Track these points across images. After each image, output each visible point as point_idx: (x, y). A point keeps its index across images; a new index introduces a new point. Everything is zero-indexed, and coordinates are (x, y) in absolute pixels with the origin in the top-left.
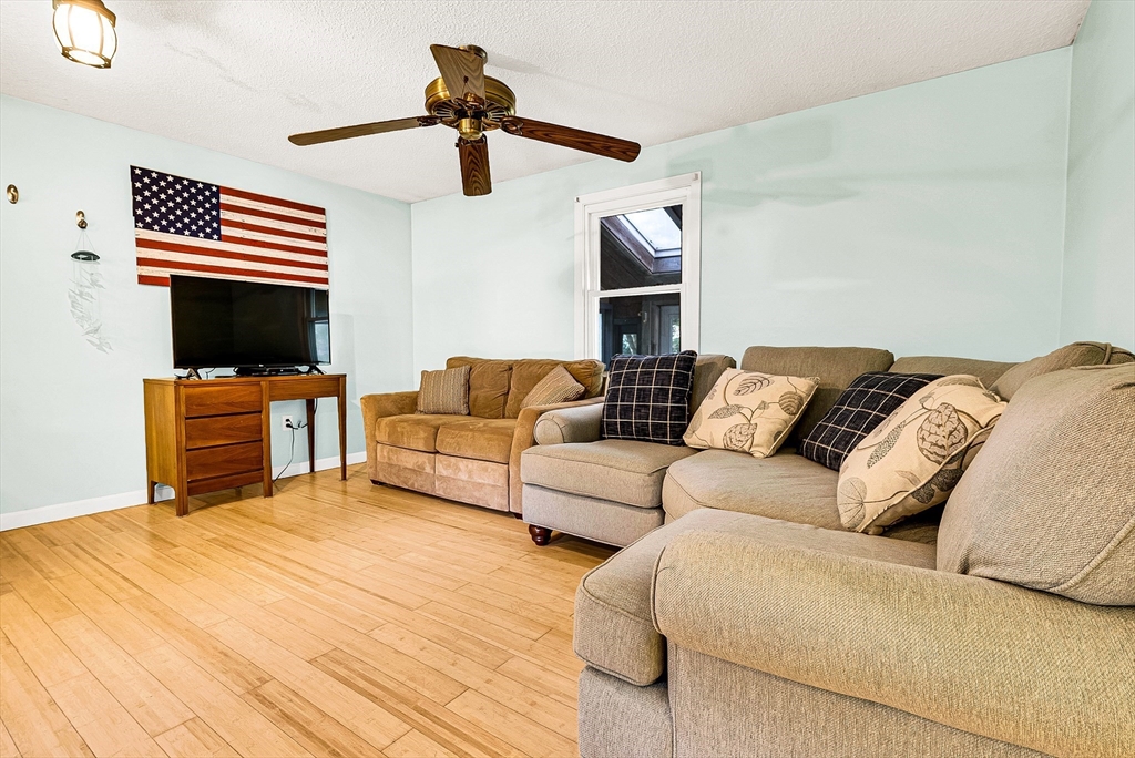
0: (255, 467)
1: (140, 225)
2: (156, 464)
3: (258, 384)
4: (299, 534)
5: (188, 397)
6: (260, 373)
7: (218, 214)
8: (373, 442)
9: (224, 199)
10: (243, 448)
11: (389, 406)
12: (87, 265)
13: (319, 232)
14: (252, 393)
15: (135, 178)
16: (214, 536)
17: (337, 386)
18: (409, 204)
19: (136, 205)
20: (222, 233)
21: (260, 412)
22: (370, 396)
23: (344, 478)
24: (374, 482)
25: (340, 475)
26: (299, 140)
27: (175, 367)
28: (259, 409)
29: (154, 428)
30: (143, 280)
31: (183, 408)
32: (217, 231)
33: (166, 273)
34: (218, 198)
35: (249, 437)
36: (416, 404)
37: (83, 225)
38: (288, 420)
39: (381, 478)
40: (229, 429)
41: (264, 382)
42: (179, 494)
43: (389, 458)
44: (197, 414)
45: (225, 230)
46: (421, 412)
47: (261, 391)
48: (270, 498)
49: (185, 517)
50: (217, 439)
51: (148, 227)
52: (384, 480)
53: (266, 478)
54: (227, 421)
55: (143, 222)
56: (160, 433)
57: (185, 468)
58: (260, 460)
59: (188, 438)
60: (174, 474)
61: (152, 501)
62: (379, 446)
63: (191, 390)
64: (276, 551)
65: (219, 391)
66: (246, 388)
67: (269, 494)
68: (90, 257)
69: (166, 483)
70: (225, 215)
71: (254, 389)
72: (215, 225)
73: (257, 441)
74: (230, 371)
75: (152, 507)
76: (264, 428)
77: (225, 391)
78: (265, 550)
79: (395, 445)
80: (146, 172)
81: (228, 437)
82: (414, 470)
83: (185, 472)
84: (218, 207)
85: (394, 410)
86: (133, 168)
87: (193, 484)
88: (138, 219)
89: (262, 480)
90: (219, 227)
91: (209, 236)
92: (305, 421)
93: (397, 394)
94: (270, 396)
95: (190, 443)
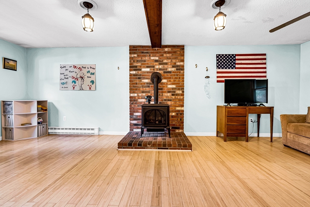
0: (244, 132)
1: (218, 68)
2: (219, 127)
3: (246, 108)
4: (262, 157)
5: (228, 111)
6: (246, 105)
7: (235, 62)
8: (285, 131)
9: (237, 57)
10: (241, 126)
11: (293, 119)
12: (207, 79)
13: (264, 61)
14: (244, 111)
15: (217, 57)
16: (235, 150)
17: (270, 111)
18: (300, 45)
19: (217, 63)
20: (236, 67)
21: (246, 117)
22: (284, 115)
23: (272, 141)
24: (285, 145)
25: (270, 140)
26: (272, 31)
27: (225, 103)
28: (245, 116)
29: (219, 118)
30: (218, 81)
31: (227, 114)
32: (234, 67)
33: (223, 79)
34: (235, 58)
35: (242, 123)
36: (306, 119)
37: (207, 70)
38: (251, 120)
39: (289, 145)
40: (237, 120)
41: (247, 108)
42: (225, 135)
43: (294, 138)
44: (230, 115)
45: (237, 66)
46: (308, 123)
47: (246, 111)
48: (247, 142)
49: (226, 142)
50: (234, 123)
51: (219, 68)
52: (290, 146)
53: (246, 136)
54: (237, 118)
55: (218, 67)
56: (220, 119)
57: (226, 129)
58: (245, 130)
59: (228, 122)
60: (224, 130)
61: (217, 136)
62: (288, 134)
63: (229, 109)
64: (257, 161)
65: (235, 110)
66: (242, 109)
67: (247, 141)
68: (208, 77)
69: (221, 132)
70: (237, 62)
71: (244, 110)
72: (234, 65)
73: (245, 125)
74: (236, 104)
75: (217, 137)
76: (247, 121)
77: (237, 110)
78: (252, 159)
79: (297, 134)
80: (219, 55)
81: (237, 123)
82: (308, 146)
83: (226, 131)
84: (235, 60)
85: (295, 121)
86: (217, 55)
87: (228, 134)
88: (217, 67)
89: (245, 136)
90: (235, 65)
91: (232, 68)
92: (256, 120)
93: (296, 115)
94: (249, 112)
95: (228, 123)
